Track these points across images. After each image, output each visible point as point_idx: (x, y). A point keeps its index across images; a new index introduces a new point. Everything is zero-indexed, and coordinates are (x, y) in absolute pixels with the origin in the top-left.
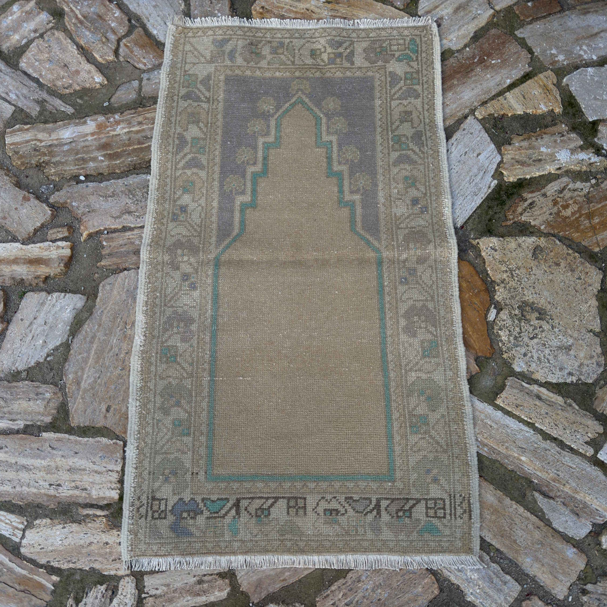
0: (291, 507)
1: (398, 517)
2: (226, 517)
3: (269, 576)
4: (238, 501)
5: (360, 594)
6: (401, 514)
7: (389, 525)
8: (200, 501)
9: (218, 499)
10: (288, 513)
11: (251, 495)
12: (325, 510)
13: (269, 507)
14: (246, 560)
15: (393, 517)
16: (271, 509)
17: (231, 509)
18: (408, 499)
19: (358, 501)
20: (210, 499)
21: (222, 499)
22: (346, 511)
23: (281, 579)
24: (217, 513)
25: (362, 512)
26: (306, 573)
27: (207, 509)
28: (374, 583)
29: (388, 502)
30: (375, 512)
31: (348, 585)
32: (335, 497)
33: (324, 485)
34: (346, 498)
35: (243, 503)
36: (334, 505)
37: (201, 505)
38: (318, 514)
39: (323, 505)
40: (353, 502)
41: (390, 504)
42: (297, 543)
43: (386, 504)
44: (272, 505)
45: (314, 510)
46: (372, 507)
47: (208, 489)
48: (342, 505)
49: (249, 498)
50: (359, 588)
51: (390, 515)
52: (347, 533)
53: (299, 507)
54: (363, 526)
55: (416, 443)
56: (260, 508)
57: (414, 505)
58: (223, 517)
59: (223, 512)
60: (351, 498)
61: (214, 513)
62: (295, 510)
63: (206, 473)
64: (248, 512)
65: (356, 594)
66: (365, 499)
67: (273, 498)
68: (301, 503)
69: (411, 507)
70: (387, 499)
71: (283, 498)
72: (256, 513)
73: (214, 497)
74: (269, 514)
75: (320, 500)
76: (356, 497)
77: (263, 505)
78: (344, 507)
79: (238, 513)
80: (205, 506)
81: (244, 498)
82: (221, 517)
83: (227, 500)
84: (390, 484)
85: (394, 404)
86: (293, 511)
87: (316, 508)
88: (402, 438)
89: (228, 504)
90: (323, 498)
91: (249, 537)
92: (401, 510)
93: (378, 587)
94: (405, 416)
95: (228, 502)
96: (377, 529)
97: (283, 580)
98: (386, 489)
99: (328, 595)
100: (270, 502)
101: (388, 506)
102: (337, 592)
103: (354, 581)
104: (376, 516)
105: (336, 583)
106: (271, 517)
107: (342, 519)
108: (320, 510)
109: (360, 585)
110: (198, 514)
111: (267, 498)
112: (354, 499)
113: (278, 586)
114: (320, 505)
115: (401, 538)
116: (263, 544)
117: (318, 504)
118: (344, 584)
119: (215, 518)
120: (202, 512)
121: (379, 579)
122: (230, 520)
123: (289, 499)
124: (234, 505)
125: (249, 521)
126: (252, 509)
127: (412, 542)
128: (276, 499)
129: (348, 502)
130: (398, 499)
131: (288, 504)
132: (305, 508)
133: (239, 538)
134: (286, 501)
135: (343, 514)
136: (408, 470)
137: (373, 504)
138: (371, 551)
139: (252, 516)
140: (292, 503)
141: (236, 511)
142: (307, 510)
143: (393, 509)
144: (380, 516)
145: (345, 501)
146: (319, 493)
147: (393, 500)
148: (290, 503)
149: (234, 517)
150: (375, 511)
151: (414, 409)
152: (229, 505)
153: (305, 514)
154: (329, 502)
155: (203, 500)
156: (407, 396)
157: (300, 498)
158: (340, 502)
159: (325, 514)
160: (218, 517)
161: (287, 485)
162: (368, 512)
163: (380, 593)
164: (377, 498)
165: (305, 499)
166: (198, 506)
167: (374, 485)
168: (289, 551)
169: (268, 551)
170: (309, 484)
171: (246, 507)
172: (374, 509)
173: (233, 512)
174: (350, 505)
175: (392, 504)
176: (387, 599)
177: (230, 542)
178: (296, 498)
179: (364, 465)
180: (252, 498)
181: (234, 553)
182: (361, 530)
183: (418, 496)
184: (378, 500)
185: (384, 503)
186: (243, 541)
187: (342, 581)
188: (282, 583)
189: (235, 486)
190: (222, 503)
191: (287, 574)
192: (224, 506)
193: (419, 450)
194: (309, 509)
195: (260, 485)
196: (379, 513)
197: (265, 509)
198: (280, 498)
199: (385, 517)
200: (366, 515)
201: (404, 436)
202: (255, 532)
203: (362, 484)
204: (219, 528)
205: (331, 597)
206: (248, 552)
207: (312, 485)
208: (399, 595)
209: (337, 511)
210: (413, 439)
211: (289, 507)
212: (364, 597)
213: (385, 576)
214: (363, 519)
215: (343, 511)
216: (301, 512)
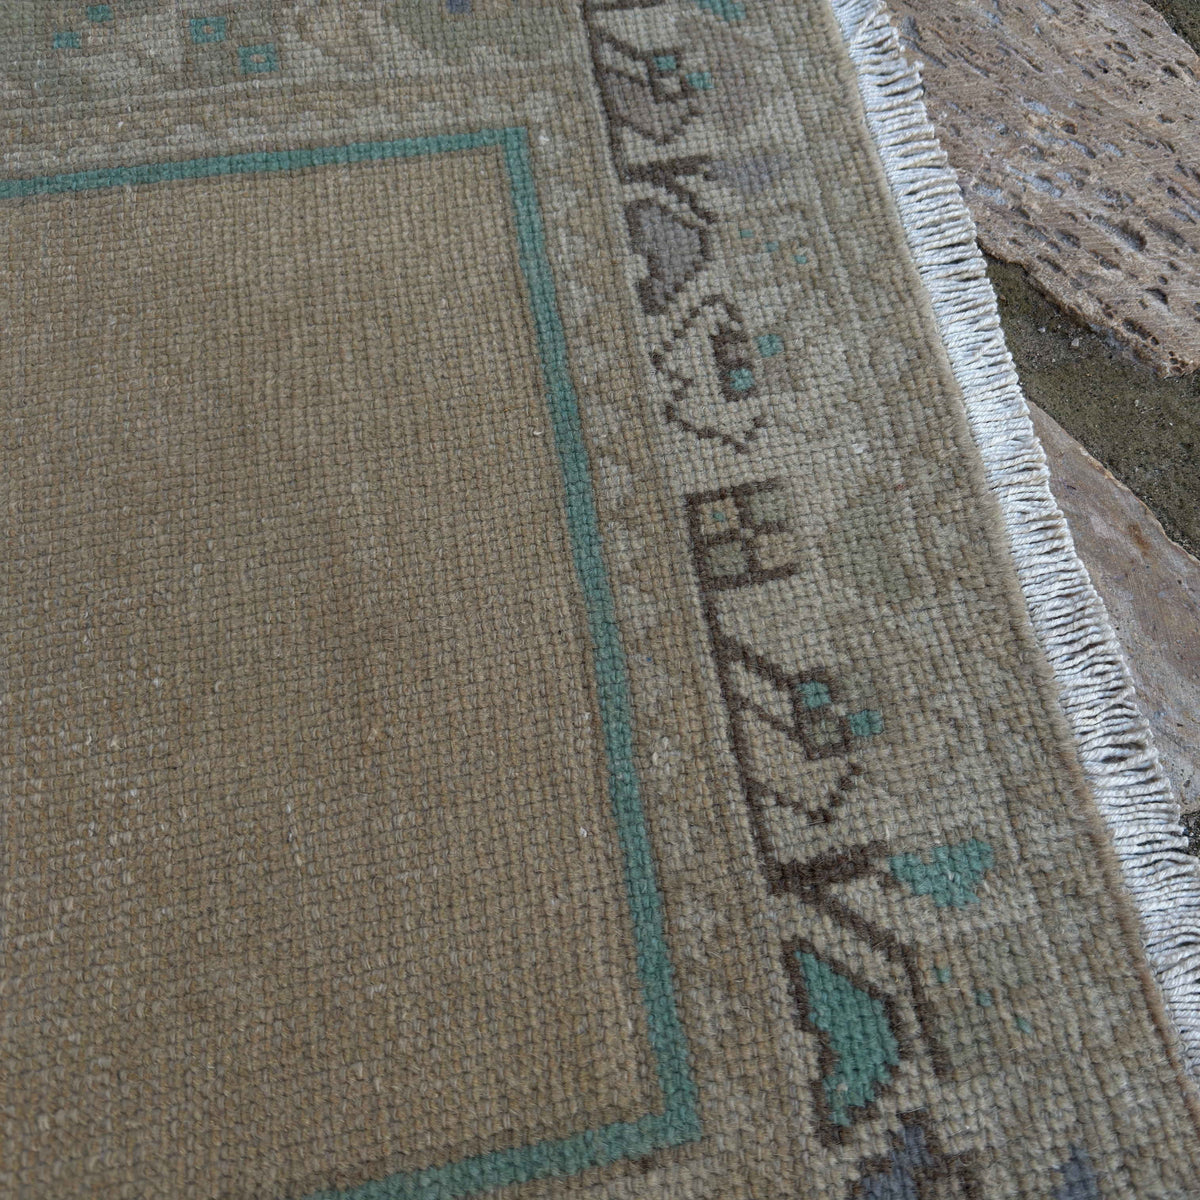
0: (752, 561)
1: (686, 90)
2: (904, 938)
3: (1142, 616)
4: (785, 878)
5: (1073, 198)
6: (671, 85)
7: (732, 120)
8: (849, 1154)
9: (804, 1022)
10: (789, 571)
11: (737, 805)
12: (730, 395)
13: (779, 680)
14: (1108, 760)
15: (693, 113)
16: (790, 670)
17: (844, 917)
18: (599, 71)
19: (650, 258)
20: (815, 1087)
21: (799, 995)
22: (712, 300)
23: (1135, 551)
24: (890, 1005)
25: (702, 233)
26: (1065, 441)
27: (888, 1092)
28: (1007, 154)
29: (627, 134)
30: (692, 182)
31: (1052, 252)
32: (657, 359)
33: (603, 422)
34: (651, 308)
35: (794, 840)
36: (695, 357)
37: (871, 1140)
38: (758, 423)
39: (705, 405)
40: (661, 277)
41: (636, 128)
42: (931, 499)
43: (640, 141)
44: (765, 669)
45: (739, 448)
46: (663, 196)
47: (752, 1119)
48: (686, 324)
49: (756, 810)
50: (1049, 207)
51: (684, 122)
52: (816, 281)
53: (742, 518)
54: (766, 218)
55: (326, 52)
56: (797, 733)
57: (618, 46)
58: (904, 954)
59: (875, 965)
60: (642, 287)
61: (896, 1027)
62: (764, 539)
63: (646, 1165)
64: (835, 801)
65: (1079, 215)
66: (634, 228)
67: (722, 670)
68: (719, 518)
69: (634, 55)
70: (615, 142)
71: (710, 615)
72: (832, 750)
73: (799, 1052)
74: (818, 675)
75: (686, 427)
76: (635, 268)
77: (775, 724)
78: (694, 312)
79: (855, 863)
80: (869, 1112)
81: (764, 848)
82: (912, 972)
83: (794, 952)
84: (543, 139)
85: (134, 149)
86: (772, 551)
87: (727, 440)
88: (306, 106)
89: (820, 943)
90: (669, 413)
91: (974, 765)
92: (652, 84)
93: (1017, 142)
94: (192, 103)
95: (804, 944)
96: (767, 163)
97: (1140, 541)
98: (570, 153)
99: (1131, 324)
100: (747, 683)
101: (648, 135)
102: (1102, 289)
103: (1029, 227)
104: (707, 177)
105: (1066, 300)
106: (830, 659)
107: (759, 311)
108: (733, 417)
109: (1035, 206)
110: (933, 1145)
111: (734, 702)
112: (644, 273)
113: (1178, 562)
114: (712, 422)
115: (776, 76)
116: (989, 673)
117: (708, 433)
118: (1057, 268)
119: (924, 1010)
120: (915, 1121)
121: (984, 141)
122: (912, 905)
123: (710, 583)
124: (816, 899)
125: (888, 785)
126: (815, 780)
127: (783, 42)
128: (725, 650)
129: (668, 298)
130: (604, 103)
131: (738, 582)
132: (741, 494)
133: (998, 824)
134: (725, 599)
135: (731, 310)
136: (467, 80)
137: (651, 193)
138: (872, 173)
139: (855, 769)
140: (730, 559)
141: (847, 878)
142: (749, 477)
143: (657, 116)
144: (703, 159)
145: (663, 310)
146: (649, 436)
147: (614, 119)
148: (731, 570)
149: (889, 882)
150: (681, 180)
151: (154, 66)
152: (824, 932)
153: (772, 485)
154: (687, 383)
155: (833, 1135)
156: (86, 96)
157: (694, 525)
158: (677, 334)
159: (751, 391)
160: (916, 991)
161: (637, 608)
162: (694, 209)
163: (1042, 129)
164: (622, 181)
165: (693, 501)
166: (880, 1165)
167: (561, 201)
168: (981, 532)
169: (1018, 639)
170: (613, 493)
171: (812, 816)
172: (671, 187)
173: (859, 894)
174: (678, 288)
175: (636, 119)
176: (1056, 103)
177: (1040, 878)
178: (700, 548)
179: (468, 252)
180: (752, 790)
181: (1095, 840)
182: (786, 228)
183: (579, 39)
184: (632, 174)
185: (638, 150)
186: (1014, 797)
187: (1045, 278)
188: (1154, 541)
189: (695, 918)
190: (823, 991)
191: (1100, 527)
192: (836, 968)
193: (363, 39)
194: (743, 471)
195: (664, 759)
196: (690, 165)
197: (794, 701)
198: (714, 628)
199: (700, 139)
200: (708, 217)
201: (299, 99)
202: (939, 735)
203: (565, 249)
204: (981, 967)
205: (1135, 313)
206: (1060, 755)
207: (615, 480)
208: (1021, 66)
209: (722, 339)
210: (306, 60)
211: (756, 574)
212: (1081, 184)
213: (963, 121)
214: (733, 225)
215: (715, 315)
216: (764, 508)
